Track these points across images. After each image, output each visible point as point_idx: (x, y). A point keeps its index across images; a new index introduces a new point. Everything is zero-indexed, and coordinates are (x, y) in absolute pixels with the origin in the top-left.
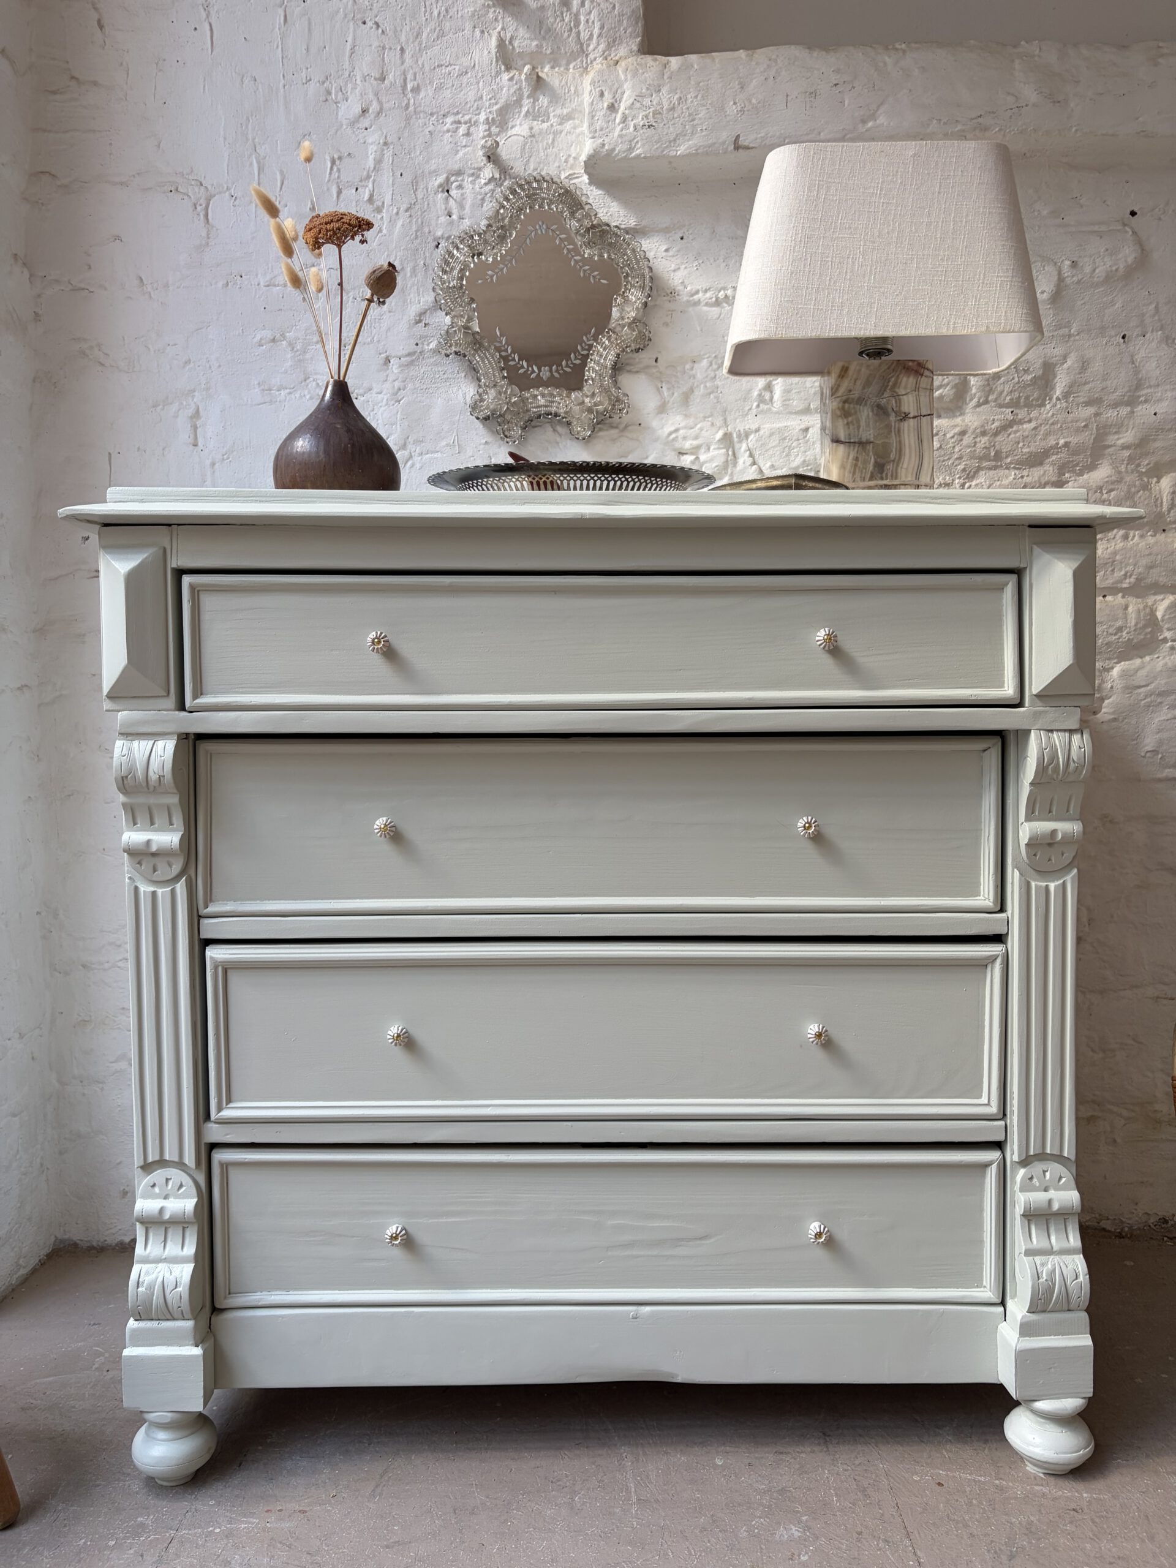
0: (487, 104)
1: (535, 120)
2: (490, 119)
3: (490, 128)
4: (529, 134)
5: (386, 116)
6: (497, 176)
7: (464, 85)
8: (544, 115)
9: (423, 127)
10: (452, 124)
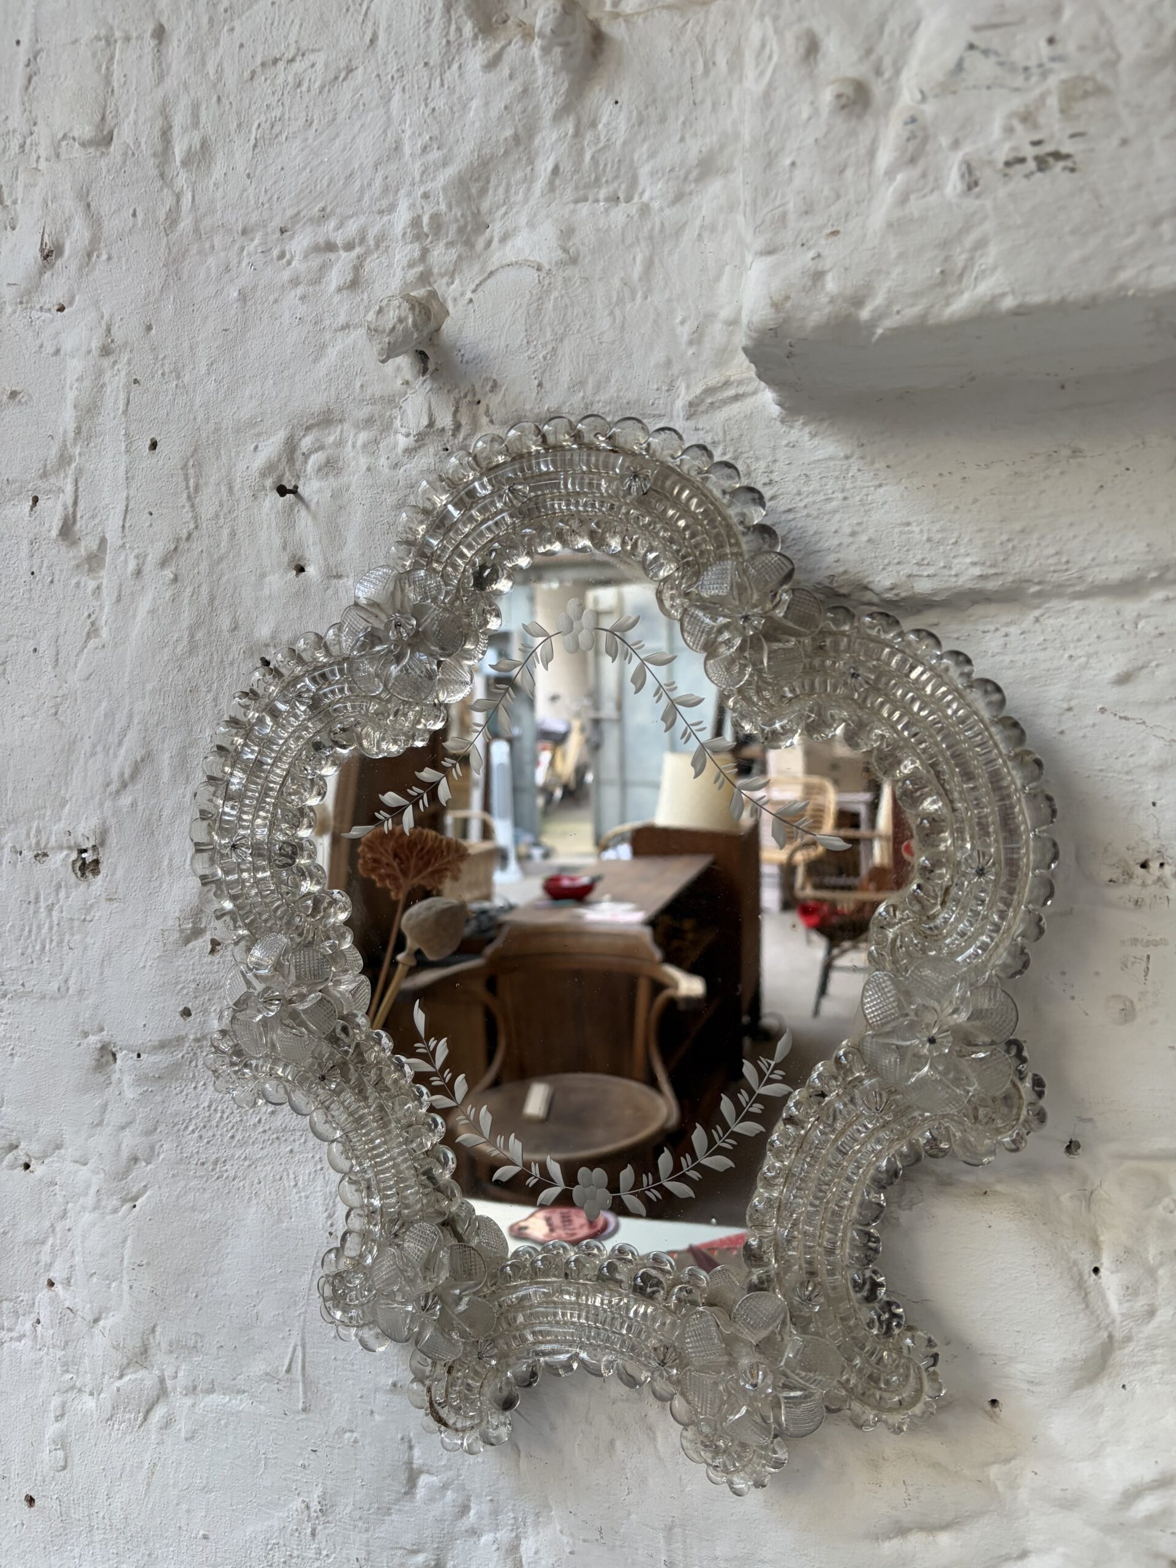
0: (416, 168)
1: (586, 199)
2: (425, 220)
3: (425, 252)
4: (559, 254)
5: (109, 258)
6: (445, 420)
7: (342, 115)
8: (616, 177)
9: (219, 279)
10: (306, 256)
